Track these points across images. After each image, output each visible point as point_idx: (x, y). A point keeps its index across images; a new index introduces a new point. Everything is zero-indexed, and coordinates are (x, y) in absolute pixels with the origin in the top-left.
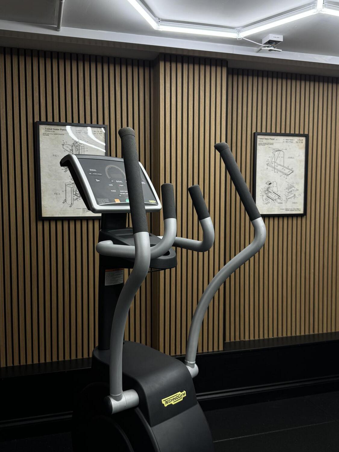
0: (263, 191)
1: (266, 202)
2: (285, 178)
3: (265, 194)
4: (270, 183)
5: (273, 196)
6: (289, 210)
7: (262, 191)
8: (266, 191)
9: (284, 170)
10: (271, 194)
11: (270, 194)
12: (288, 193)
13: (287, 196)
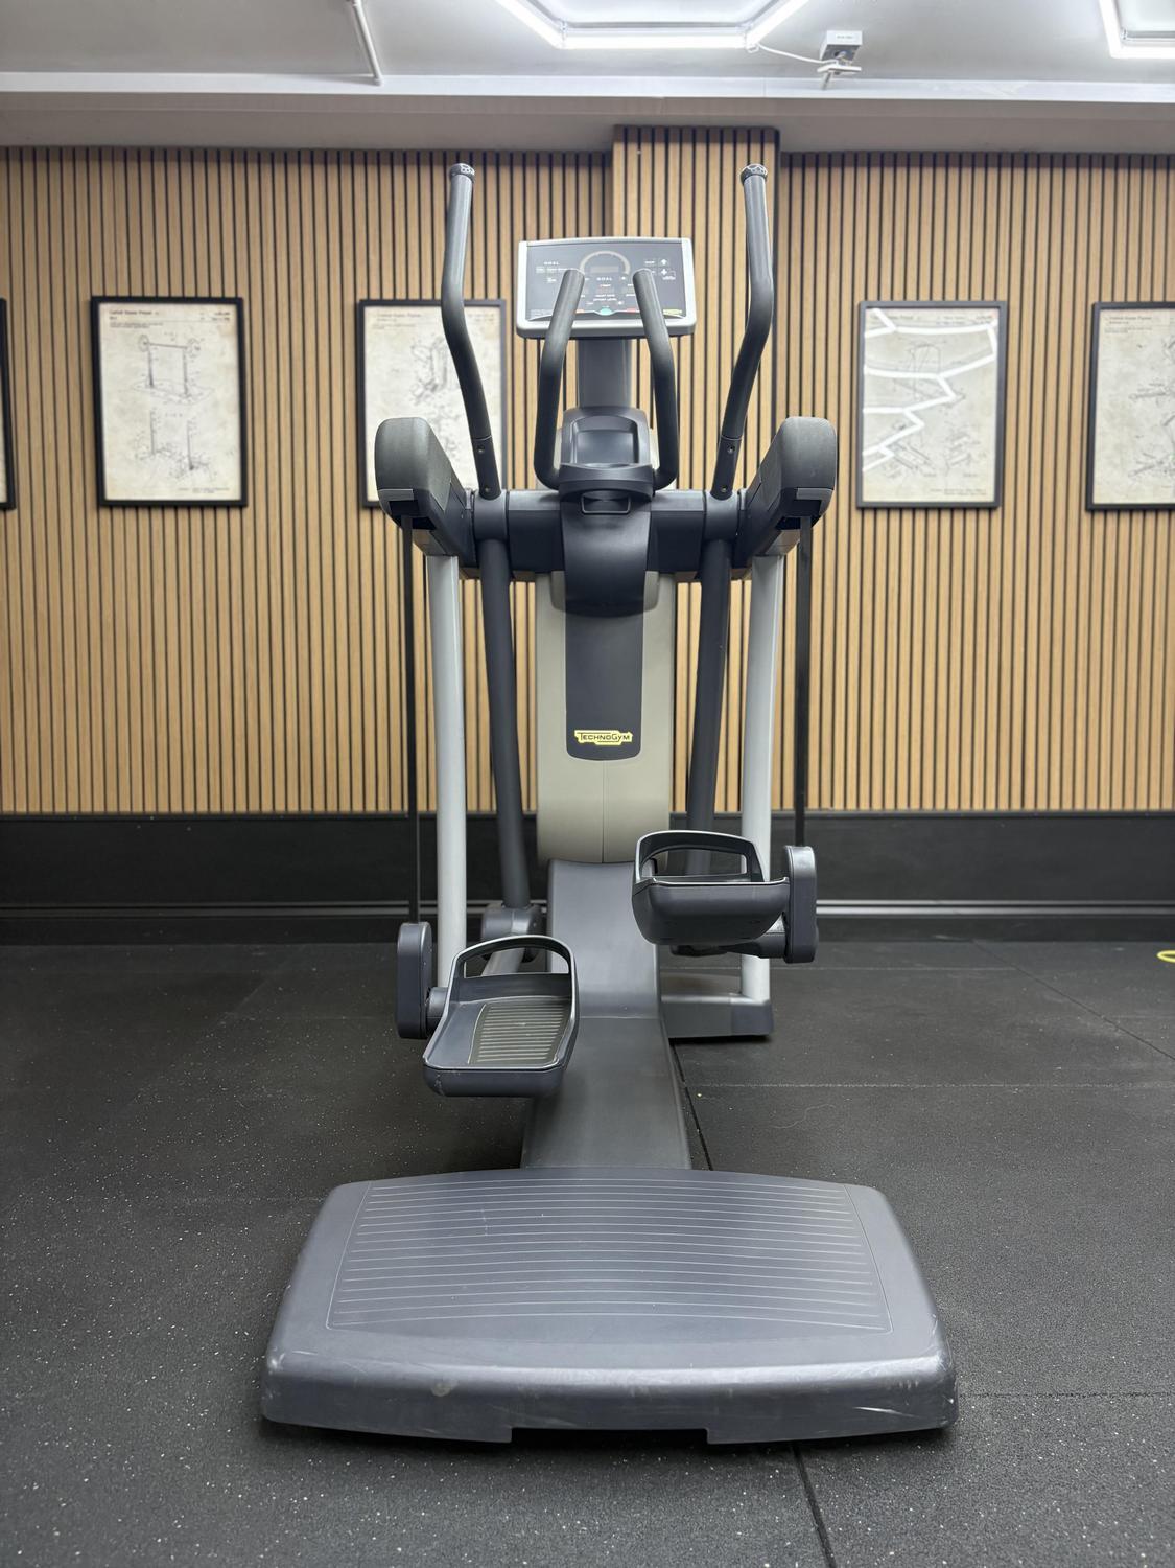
5: (909, 457)
6: (955, 492)
10: (905, 452)
12: (951, 449)
13: (949, 457)
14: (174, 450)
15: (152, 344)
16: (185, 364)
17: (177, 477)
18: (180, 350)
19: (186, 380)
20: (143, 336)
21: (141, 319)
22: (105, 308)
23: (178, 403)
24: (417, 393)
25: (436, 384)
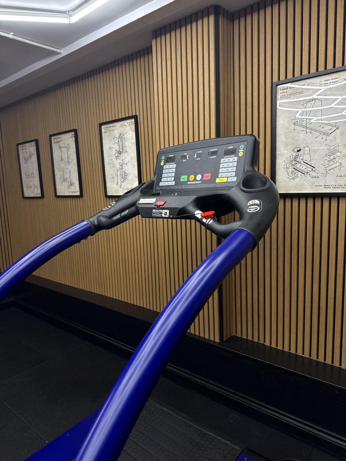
0: (288, 161)
1: (292, 177)
2: (323, 140)
3: (291, 165)
4: (299, 149)
5: (303, 167)
6: (330, 187)
7: (286, 161)
8: (294, 161)
9: (323, 128)
10: (300, 165)
11: (298, 165)
12: (329, 161)
13: (327, 165)
14: (67, 180)
15: (61, 147)
16: (67, 152)
17: (69, 188)
18: (66, 148)
19: (68, 158)
22: (52, 138)
23: (67, 165)
24: (116, 156)
25: (121, 152)
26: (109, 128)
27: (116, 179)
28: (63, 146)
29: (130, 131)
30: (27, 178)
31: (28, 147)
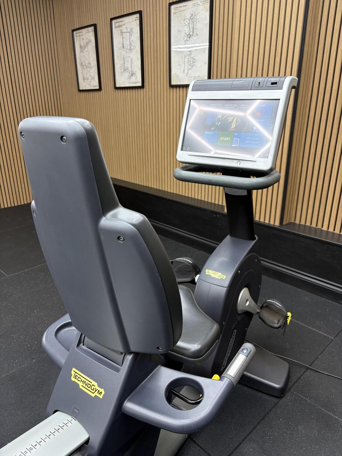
14: (128, 69)
15: (123, 32)
16: (130, 38)
17: (129, 79)
18: (128, 33)
19: (130, 44)
20: (121, 30)
21: (121, 24)
22: (113, 22)
23: (129, 52)
24: (185, 40)
25: (191, 35)
26: (180, 8)
27: (183, 66)
28: (125, 30)
29: (203, 10)
30: (83, 68)
31: (84, 33)
